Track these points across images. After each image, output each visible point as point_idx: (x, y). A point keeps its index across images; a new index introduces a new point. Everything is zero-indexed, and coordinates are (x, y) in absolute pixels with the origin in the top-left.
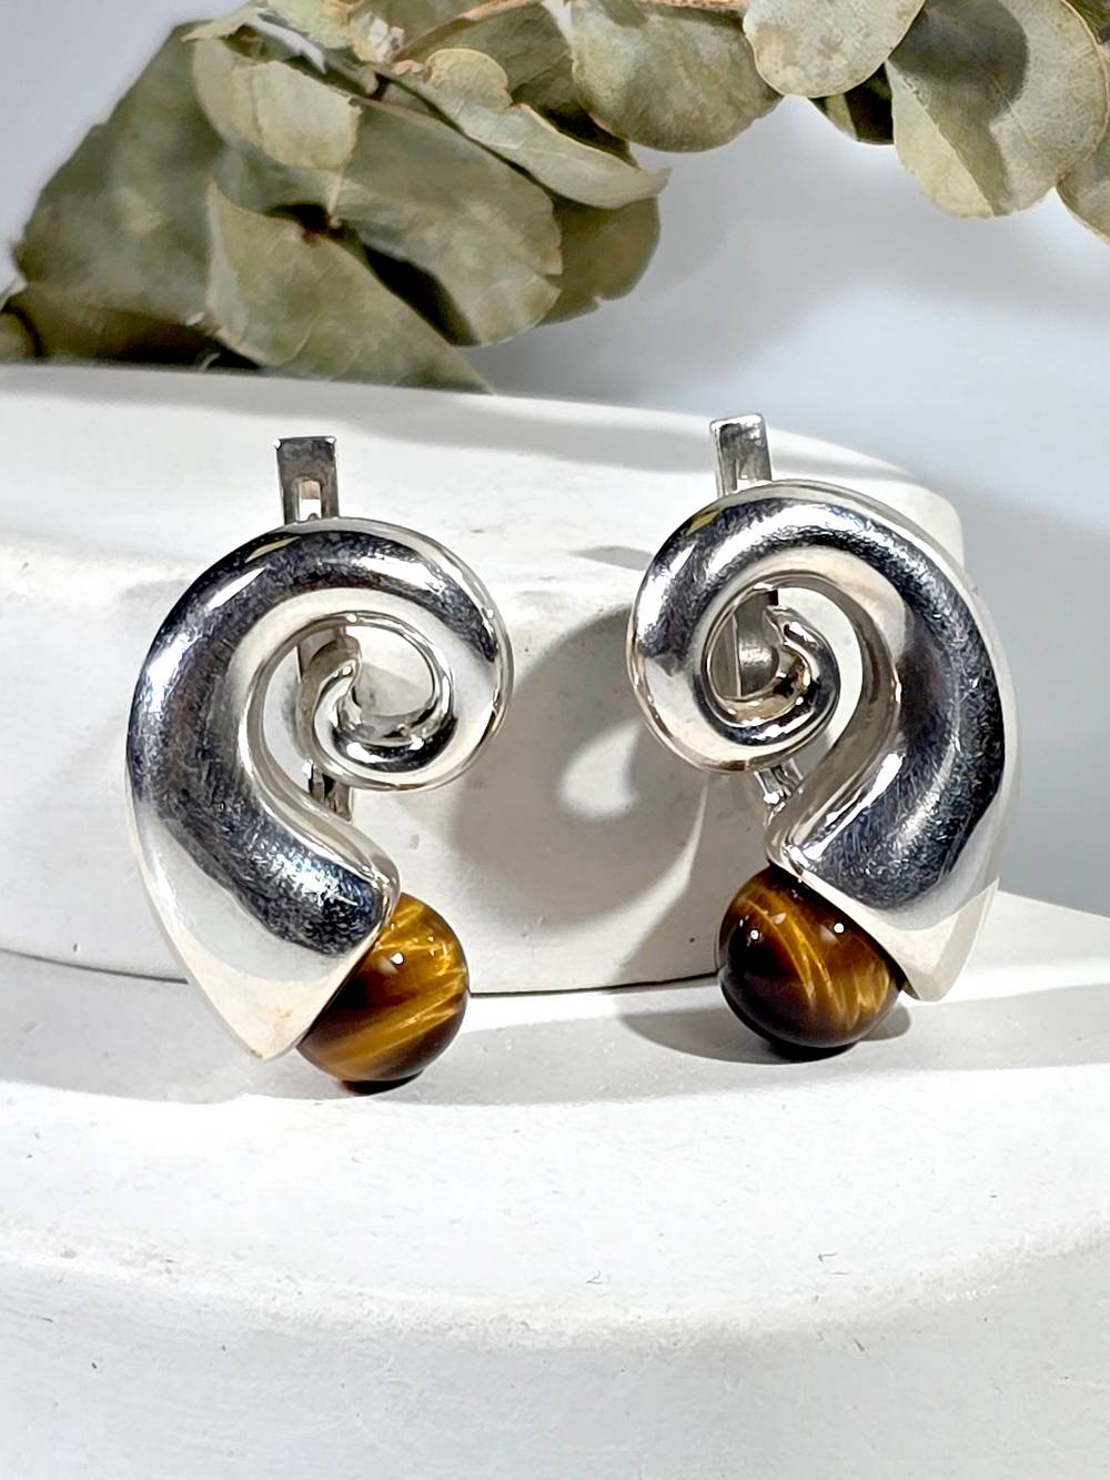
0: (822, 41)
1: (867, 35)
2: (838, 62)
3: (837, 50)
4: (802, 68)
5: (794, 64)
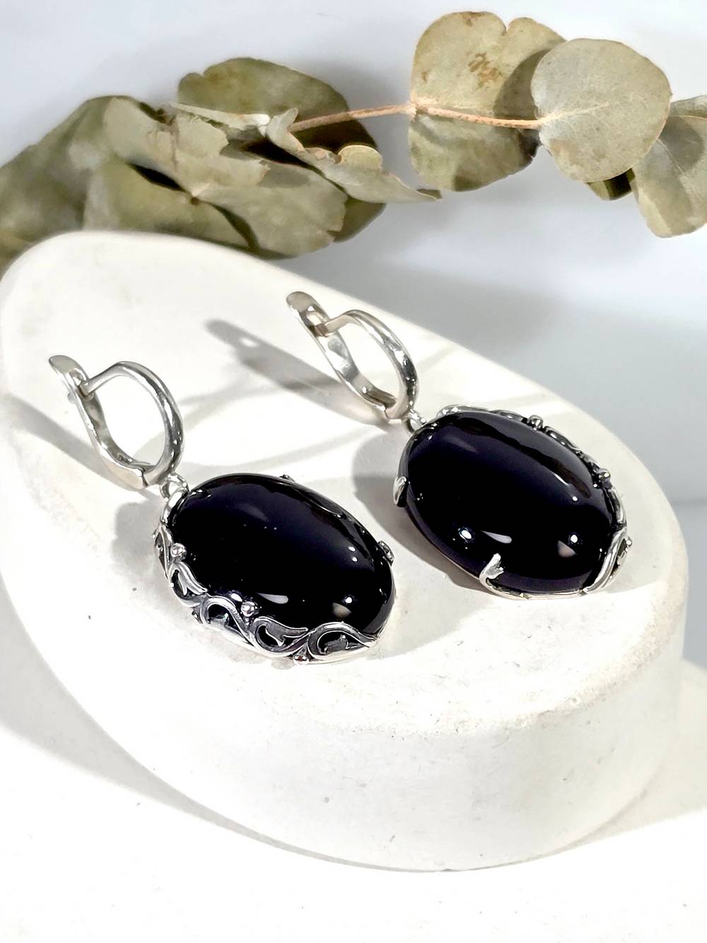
0: (594, 151)
1: (624, 150)
2: (604, 163)
3: (604, 157)
4: (582, 166)
5: (577, 164)
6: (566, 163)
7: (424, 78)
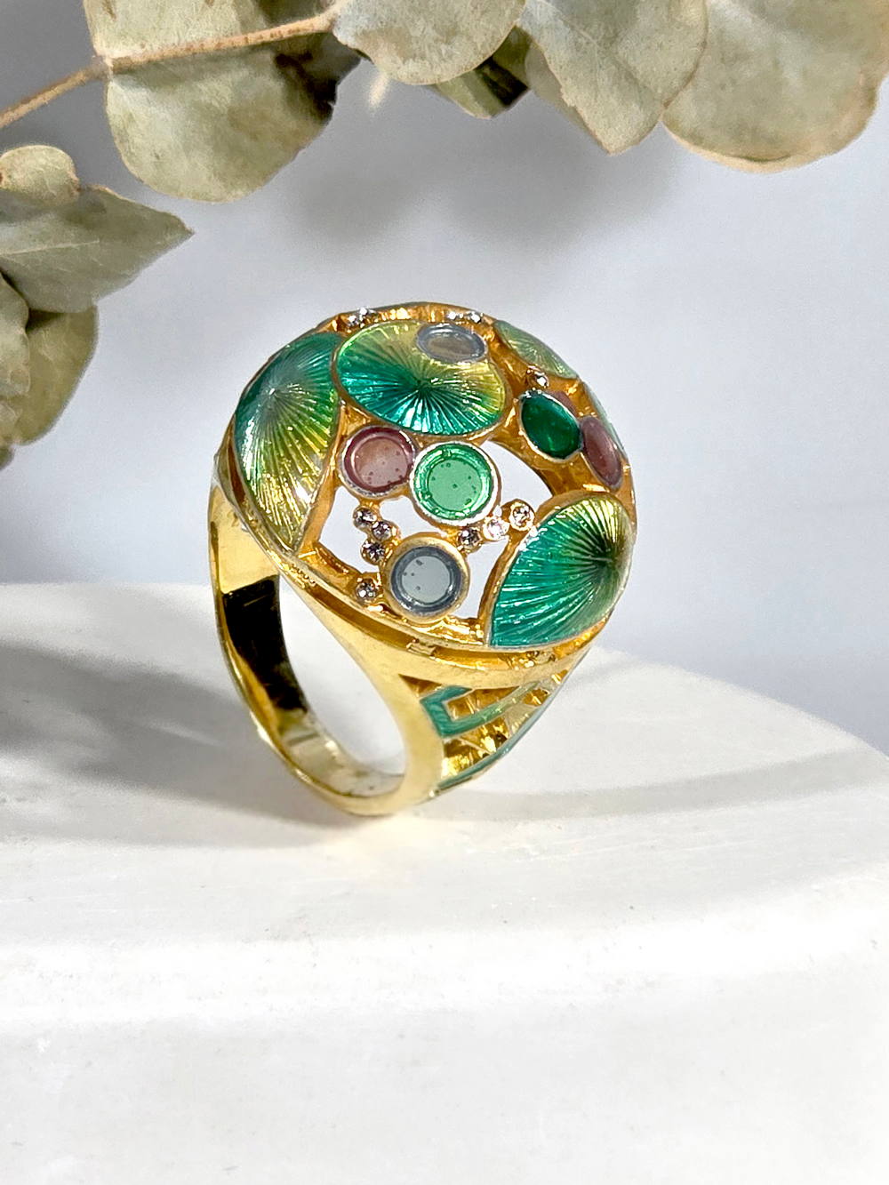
2: (460, 43)
3: (455, 34)
4: (423, 57)
5: (414, 60)
6: (395, 62)
7: (111, 12)
